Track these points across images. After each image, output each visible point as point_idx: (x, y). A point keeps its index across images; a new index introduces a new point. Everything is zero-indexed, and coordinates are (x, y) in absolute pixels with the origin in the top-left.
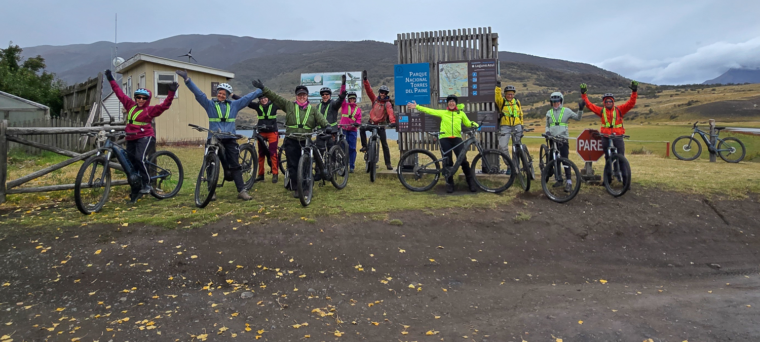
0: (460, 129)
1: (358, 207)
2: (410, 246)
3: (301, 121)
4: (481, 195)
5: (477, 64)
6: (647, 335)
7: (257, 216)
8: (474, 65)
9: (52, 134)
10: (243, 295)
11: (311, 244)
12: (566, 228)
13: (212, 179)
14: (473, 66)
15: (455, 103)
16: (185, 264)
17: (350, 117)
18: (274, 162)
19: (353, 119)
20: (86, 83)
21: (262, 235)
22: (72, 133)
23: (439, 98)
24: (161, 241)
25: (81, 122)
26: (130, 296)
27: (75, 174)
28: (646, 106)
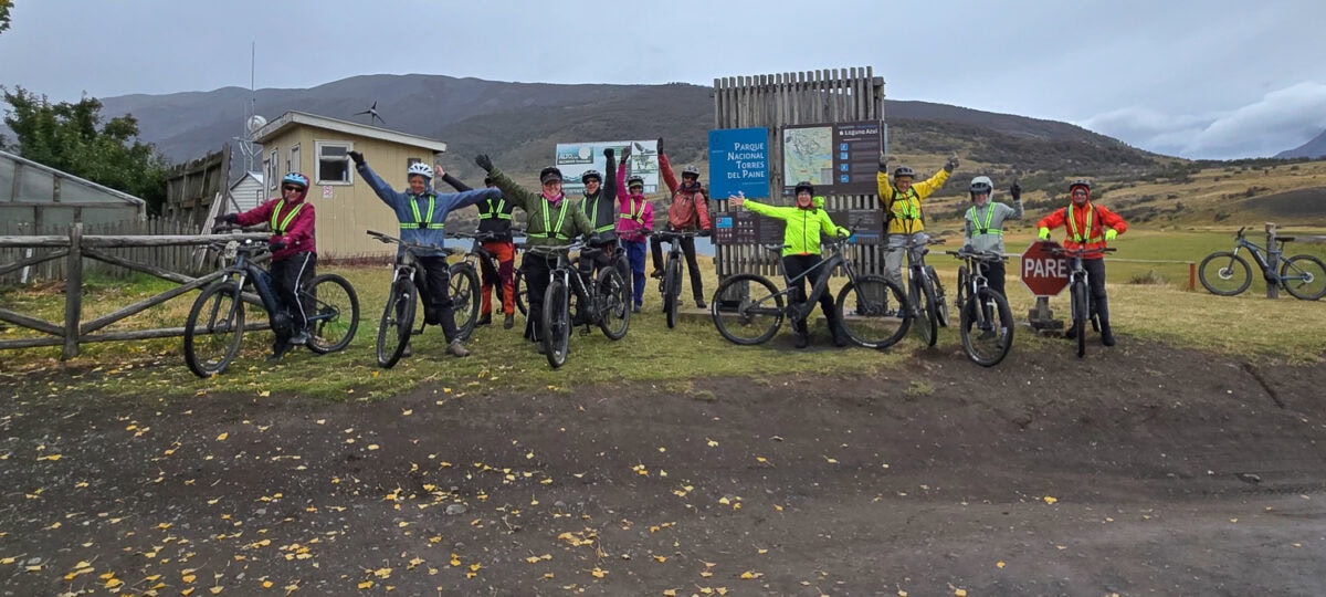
0: (818, 240)
1: (643, 370)
2: (726, 435)
3: (553, 227)
4: (853, 352)
5: (848, 130)
6: (1110, 588)
7: (476, 383)
8: (843, 130)
9: (149, 246)
10: (450, 508)
11: (563, 429)
12: (995, 410)
13: (404, 321)
14: (841, 133)
15: (809, 196)
16: (359, 459)
17: (635, 218)
18: (508, 293)
19: (640, 221)
20: (204, 159)
21: (483, 414)
22: (181, 244)
23: (784, 186)
24: (322, 422)
25: (195, 224)
26: (272, 506)
27: (186, 311)
28: (1170, 197)
